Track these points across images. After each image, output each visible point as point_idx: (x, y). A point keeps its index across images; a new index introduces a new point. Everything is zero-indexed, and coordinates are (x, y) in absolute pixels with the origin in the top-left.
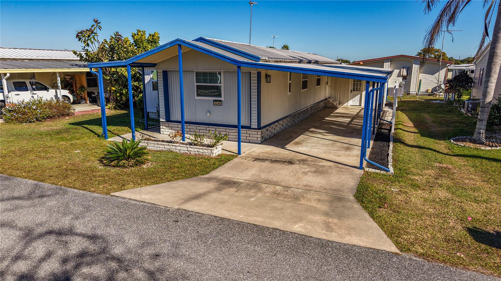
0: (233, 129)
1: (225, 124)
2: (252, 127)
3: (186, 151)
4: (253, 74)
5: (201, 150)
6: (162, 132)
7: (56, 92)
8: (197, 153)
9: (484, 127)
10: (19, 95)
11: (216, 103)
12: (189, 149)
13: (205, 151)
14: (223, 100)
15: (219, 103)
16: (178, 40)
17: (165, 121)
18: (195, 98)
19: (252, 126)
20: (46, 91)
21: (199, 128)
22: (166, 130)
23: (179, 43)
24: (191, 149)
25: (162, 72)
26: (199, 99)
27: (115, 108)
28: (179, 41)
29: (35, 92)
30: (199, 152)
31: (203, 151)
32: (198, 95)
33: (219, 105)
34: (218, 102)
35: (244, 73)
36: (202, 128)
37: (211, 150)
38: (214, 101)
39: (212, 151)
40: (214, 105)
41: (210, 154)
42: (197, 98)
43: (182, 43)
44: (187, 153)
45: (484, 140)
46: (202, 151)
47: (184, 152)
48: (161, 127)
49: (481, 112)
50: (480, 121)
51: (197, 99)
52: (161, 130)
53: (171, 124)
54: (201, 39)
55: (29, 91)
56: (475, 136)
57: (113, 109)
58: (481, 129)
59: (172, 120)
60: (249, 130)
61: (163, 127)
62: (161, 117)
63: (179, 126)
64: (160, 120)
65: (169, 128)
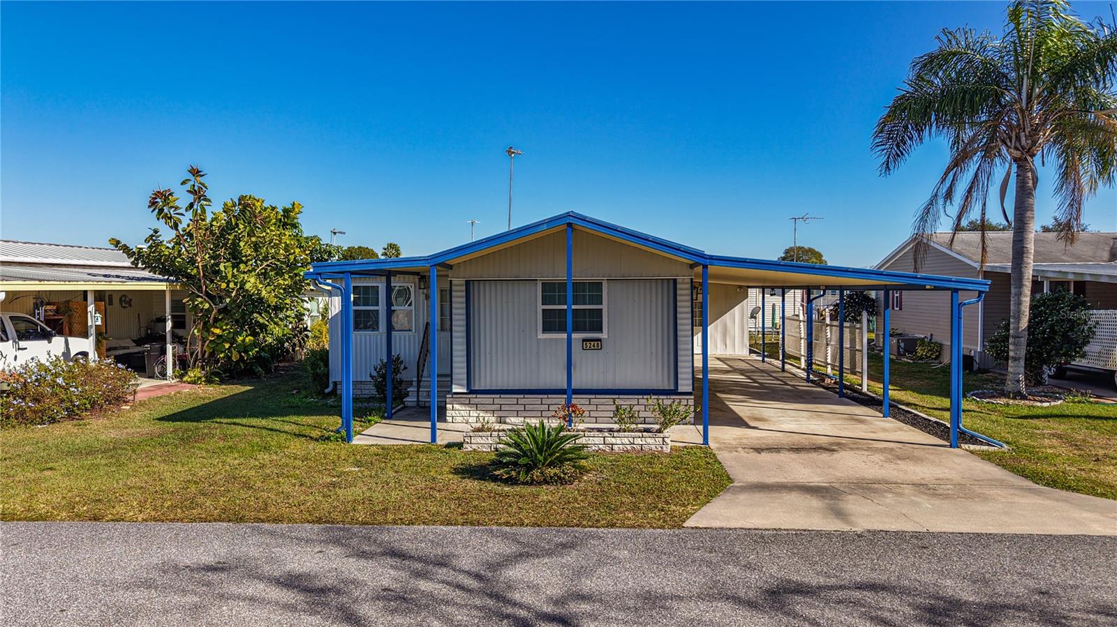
0: (631, 397)
1: (610, 388)
2: (681, 389)
3: (601, 446)
4: (682, 283)
5: (638, 441)
6: (449, 419)
7: (67, 343)
8: (629, 447)
9: (1022, 370)
10: (26, 348)
11: (589, 345)
12: (610, 440)
13: (649, 440)
14: (606, 337)
15: (596, 345)
16: (570, 214)
17: (465, 391)
18: (539, 337)
19: (679, 388)
20: (46, 341)
21: (549, 401)
22: (462, 412)
23: (571, 220)
24: (613, 440)
25: (464, 283)
26: (546, 339)
27: (209, 381)
28: (571, 218)
29: (23, 344)
30: (634, 446)
31: (645, 443)
32: (545, 330)
33: (596, 348)
34: (592, 343)
35: (660, 282)
36: (555, 401)
37: (663, 438)
38: (584, 340)
39: (666, 439)
40: (583, 349)
41: (661, 448)
42: (541, 336)
43: (576, 220)
44: (604, 451)
45: (1024, 392)
46: (641, 443)
47: (597, 449)
48: (448, 406)
49: (1014, 344)
50: (1015, 360)
51: (541, 339)
52: (448, 415)
53: (476, 398)
55: (11, 342)
56: (1010, 386)
57: (203, 383)
58: (1019, 374)
59: (477, 388)
60: (669, 397)
61: (453, 407)
62: (455, 384)
63: (497, 401)
64: (454, 391)
65: (471, 408)
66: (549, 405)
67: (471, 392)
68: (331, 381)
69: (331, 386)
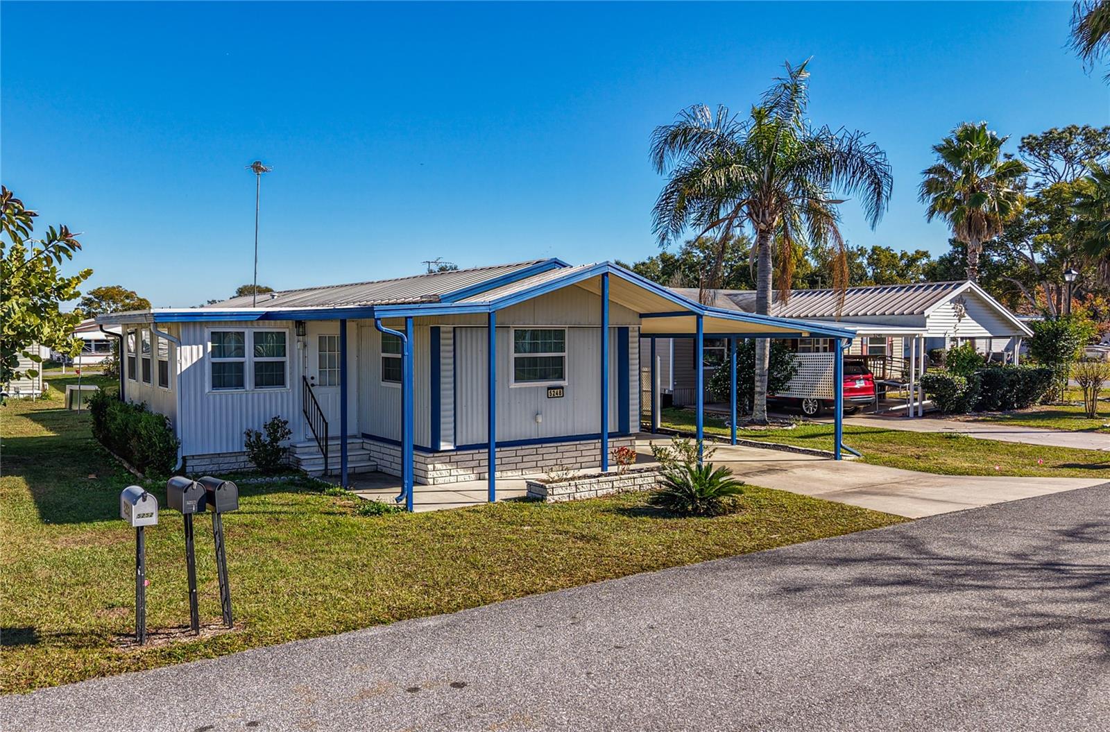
0: (591, 441)
1: (570, 435)
4: (632, 331)
6: (431, 481)
11: (553, 393)
14: (567, 384)
15: (559, 393)
17: (451, 448)
18: (511, 387)
19: (630, 430)
21: (523, 453)
22: (443, 471)
23: (610, 271)
25: (452, 329)
26: (518, 388)
32: (517, 379)
34: (556, 391)
36: (527, 452)
38: (549, 388)
40: (548, 397)
42: (514, 385)
43: (614, 270)
45: (767, 419)
48: (430, 466)
49: (761, 381)
50: (762, 394)
51: (513, 389)
53: (460, 455)
54: (555, 262)
59: (460, 444)
61: (434, 467)
62: (444, 441)
63: (476, 457)
64: (442, 449)
65: (452, 466)
66: (522, 456)
67: (459, 448)
68: (180, 457)
69: (180, 462)
